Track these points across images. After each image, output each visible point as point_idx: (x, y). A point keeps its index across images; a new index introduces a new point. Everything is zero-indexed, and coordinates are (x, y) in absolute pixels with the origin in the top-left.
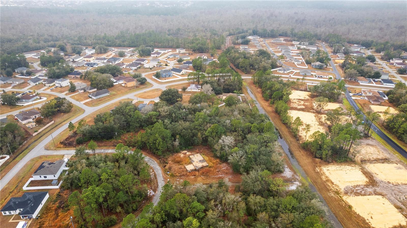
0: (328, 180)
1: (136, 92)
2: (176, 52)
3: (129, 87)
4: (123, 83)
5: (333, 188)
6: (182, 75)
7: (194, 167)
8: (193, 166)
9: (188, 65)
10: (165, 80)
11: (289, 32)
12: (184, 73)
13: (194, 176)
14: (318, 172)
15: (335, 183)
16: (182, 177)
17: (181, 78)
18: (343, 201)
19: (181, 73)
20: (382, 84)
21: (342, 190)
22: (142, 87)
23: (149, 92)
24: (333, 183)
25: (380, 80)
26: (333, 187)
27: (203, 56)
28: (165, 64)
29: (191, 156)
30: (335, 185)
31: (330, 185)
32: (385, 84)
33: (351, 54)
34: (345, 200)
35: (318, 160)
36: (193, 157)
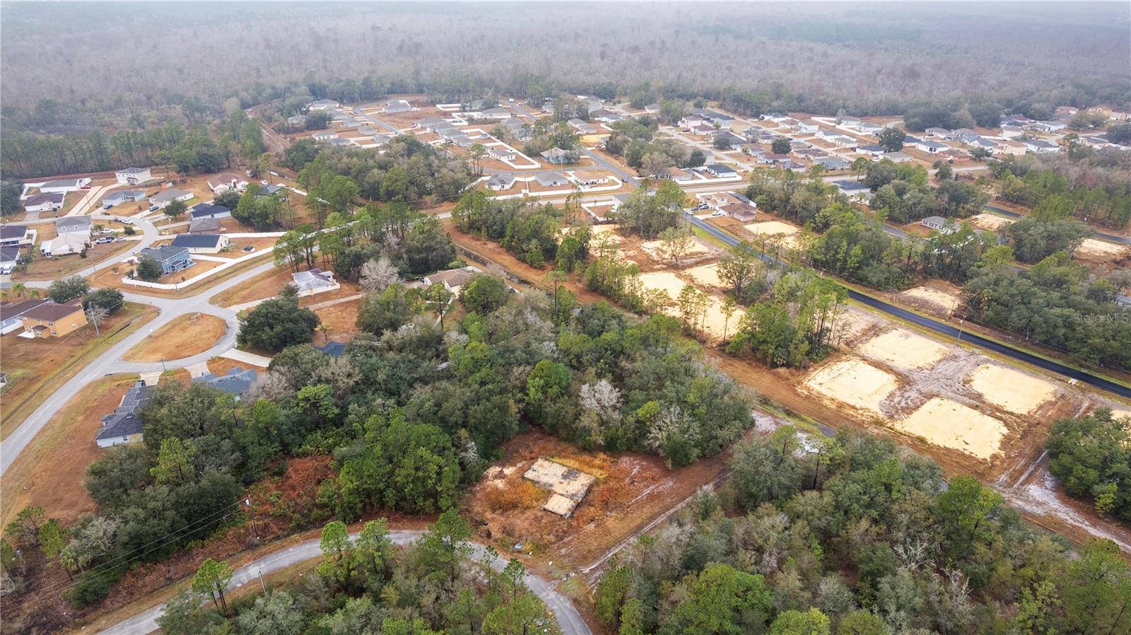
0: (841, 405)
1: (115, 347)
2: (116, 182)
3: (65, 337)
4: (22, 329)
5: (865, 417)
6: (223, 251)
7: (568, 500)
8: (564, 498)
9: (210, 217)
10: (184, 279)
11: (410, 82)
12: (224, 245)
13: (592, 521)
14: (807, 397)
15: (858, 406)
16: (566, 540)
17: (230, 262)
18: (901, 433)
19: (218, 248)
20: (716, 177)
21: (881, 415)
22: (118, 322)
23: (168, 331)
24: (854, 407)
25: (706, 168)
26: (862, 415)
27: (234, 180)
28: (122, 230)
29: (529, 475)
30: (862, 409)
31: (851, 412)
32: (721, 175)
33: (596, 119)
34: (902, 431)
35: (782, 370)
36: (536, 473)
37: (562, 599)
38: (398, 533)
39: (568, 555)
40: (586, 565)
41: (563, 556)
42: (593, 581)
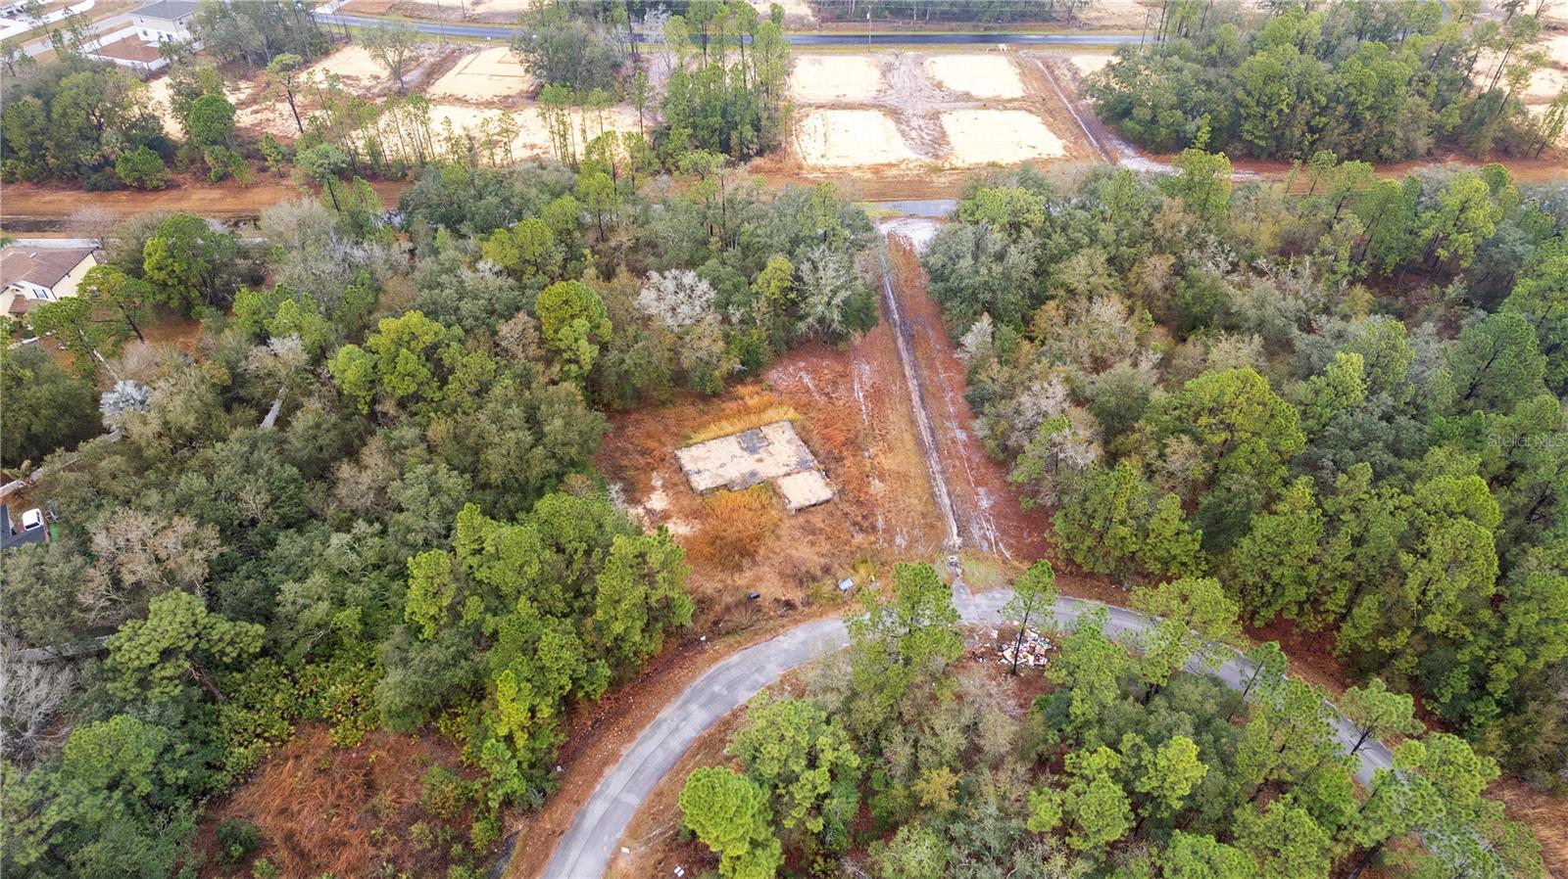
5: (915, 170)
15: (894, 162)
18: (970, 169)
21: (928, 160)
26: (910, 169)
31: (896, 172)
34: (966, 165)
35: (758, 161)
36: (707, 474)
37: (998, 596)
38: (659, 725)
39: (912, 542)
40: (945, 533)
41: (908, 548)
42: (985, 545)
